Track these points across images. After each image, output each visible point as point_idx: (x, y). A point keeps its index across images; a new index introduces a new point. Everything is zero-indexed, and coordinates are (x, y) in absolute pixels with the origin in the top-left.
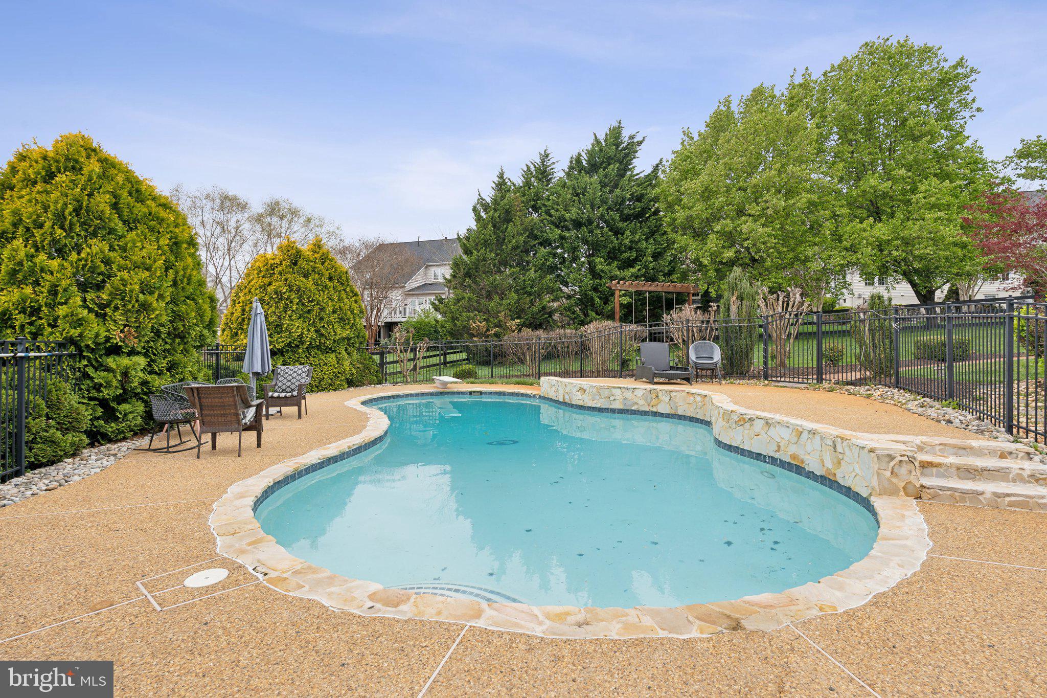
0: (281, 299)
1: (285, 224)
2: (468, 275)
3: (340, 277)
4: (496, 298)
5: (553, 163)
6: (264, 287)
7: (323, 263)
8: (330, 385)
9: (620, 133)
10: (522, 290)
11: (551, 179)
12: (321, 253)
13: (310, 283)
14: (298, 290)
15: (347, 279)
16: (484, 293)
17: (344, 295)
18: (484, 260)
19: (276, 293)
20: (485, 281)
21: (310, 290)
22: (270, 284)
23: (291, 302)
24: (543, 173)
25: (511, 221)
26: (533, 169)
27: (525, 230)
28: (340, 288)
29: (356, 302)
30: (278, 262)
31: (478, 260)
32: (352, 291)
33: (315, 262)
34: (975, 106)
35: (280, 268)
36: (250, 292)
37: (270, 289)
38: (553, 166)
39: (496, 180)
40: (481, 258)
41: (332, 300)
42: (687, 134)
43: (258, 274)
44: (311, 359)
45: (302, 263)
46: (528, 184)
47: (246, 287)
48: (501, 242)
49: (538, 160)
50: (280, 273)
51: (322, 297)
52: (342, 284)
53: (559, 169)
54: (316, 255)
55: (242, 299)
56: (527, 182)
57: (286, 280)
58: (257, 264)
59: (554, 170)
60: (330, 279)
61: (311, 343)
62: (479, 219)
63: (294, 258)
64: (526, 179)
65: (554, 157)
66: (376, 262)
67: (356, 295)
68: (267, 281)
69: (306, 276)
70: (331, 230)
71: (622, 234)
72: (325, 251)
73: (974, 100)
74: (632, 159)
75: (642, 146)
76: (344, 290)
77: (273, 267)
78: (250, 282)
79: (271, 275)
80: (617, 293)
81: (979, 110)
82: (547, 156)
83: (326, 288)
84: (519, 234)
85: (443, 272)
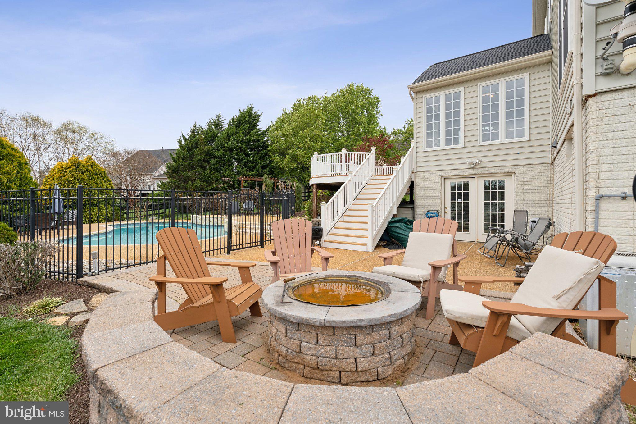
0: (70, 183)
1: (77, 136)
2: (174, 171)
3: (101, 174)
4: (190, 182)
5: (223, 120)
6: (61, 178)
7: (92, 167)
8: (96, 220)
9: (252, 111)
10: (203, 180)
11: (222, 128)
12: (91, 162)
13: (85, 176)
14: (79, 179)
15: (105, 174)
16: (182, 180)
17: (103, 181)
18: (182, 165)
19: (67, 181)
20: (183, 174)
21: (85, 179)
22: (64, 176)
23: (75, 184)
24: (217, 124)
25: (197, 147)
26: (212, 121)
27: (204, 152)
28: (101, 178)
29: (109, 184)
30: (69, 166)
31: (179, 165)
32: (108, 180)
33: (88, 167)
34: (380, 114)
35: (70, 169)
36: (53, 179)
37: (64, 179)
38: (222, 122)
39: (192, 127)
40: (181, 164)
41: (97, 184)
42: (284, 111)
43: (58, 171)
44: (86, 209)
45: (81, 167)
46: (210, 129)
47: (51, 177)
48: (191, 157)
49: (216, 119)
50: (70, 172)
51: (92, 182)
52: (102, 177)
53: (225, 124)
54: (88, 164)
55: (49, 182)
56: (210, 128)
57: (72, 175)
58: (58, 167)
59: (223, 124)
60: (96, 174)
61: (86, 202)
62: (181, 145)
63: (77, 165)
64: (209, 127)
65: (223, 117)
66: (133, 161)
67: (110, 181)
68: (62, 175)
69: (83, 173)
70: (108, 141)
71: (249, 156)
72: (93, 162)
73: (380, 111)
74: (257, 122)
75: (261, 117)
76: (103, 179)
77: (66, 169)
78: (53, 175)
79: (65, 172)
80: (242, 181)
81: (381, 115)
82: (220, 117)
83: (93, 178)
84: (201, 154)
85: (163, 169)
